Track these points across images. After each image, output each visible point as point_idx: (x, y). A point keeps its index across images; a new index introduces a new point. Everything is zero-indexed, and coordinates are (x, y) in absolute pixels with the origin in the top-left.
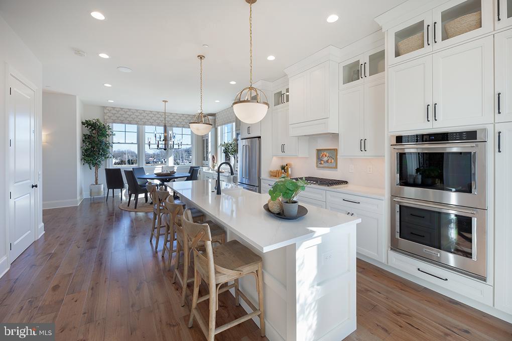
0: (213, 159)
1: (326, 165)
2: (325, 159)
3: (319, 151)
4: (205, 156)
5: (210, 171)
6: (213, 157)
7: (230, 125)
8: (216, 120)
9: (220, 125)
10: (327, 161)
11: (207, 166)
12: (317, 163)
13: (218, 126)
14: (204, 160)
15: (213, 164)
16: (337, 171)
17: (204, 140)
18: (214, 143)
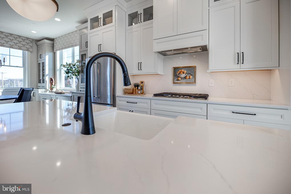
0: (50, 82)
1: (184, 81)
2: (183, 75)
3: (175, 69)
4: (41, 78)
5: (48, 93)
6: (51, 80)
7: (70, 49)
8: (55, 45)
9: (59, 49)
10: (185, 78)
11: (44, 87)
12: (174, 80)
13: (57, 50)
14: (40, 83)
15: (51, 86)
16: (196, 86)
17: (39, 64)
18: (52, 67)
